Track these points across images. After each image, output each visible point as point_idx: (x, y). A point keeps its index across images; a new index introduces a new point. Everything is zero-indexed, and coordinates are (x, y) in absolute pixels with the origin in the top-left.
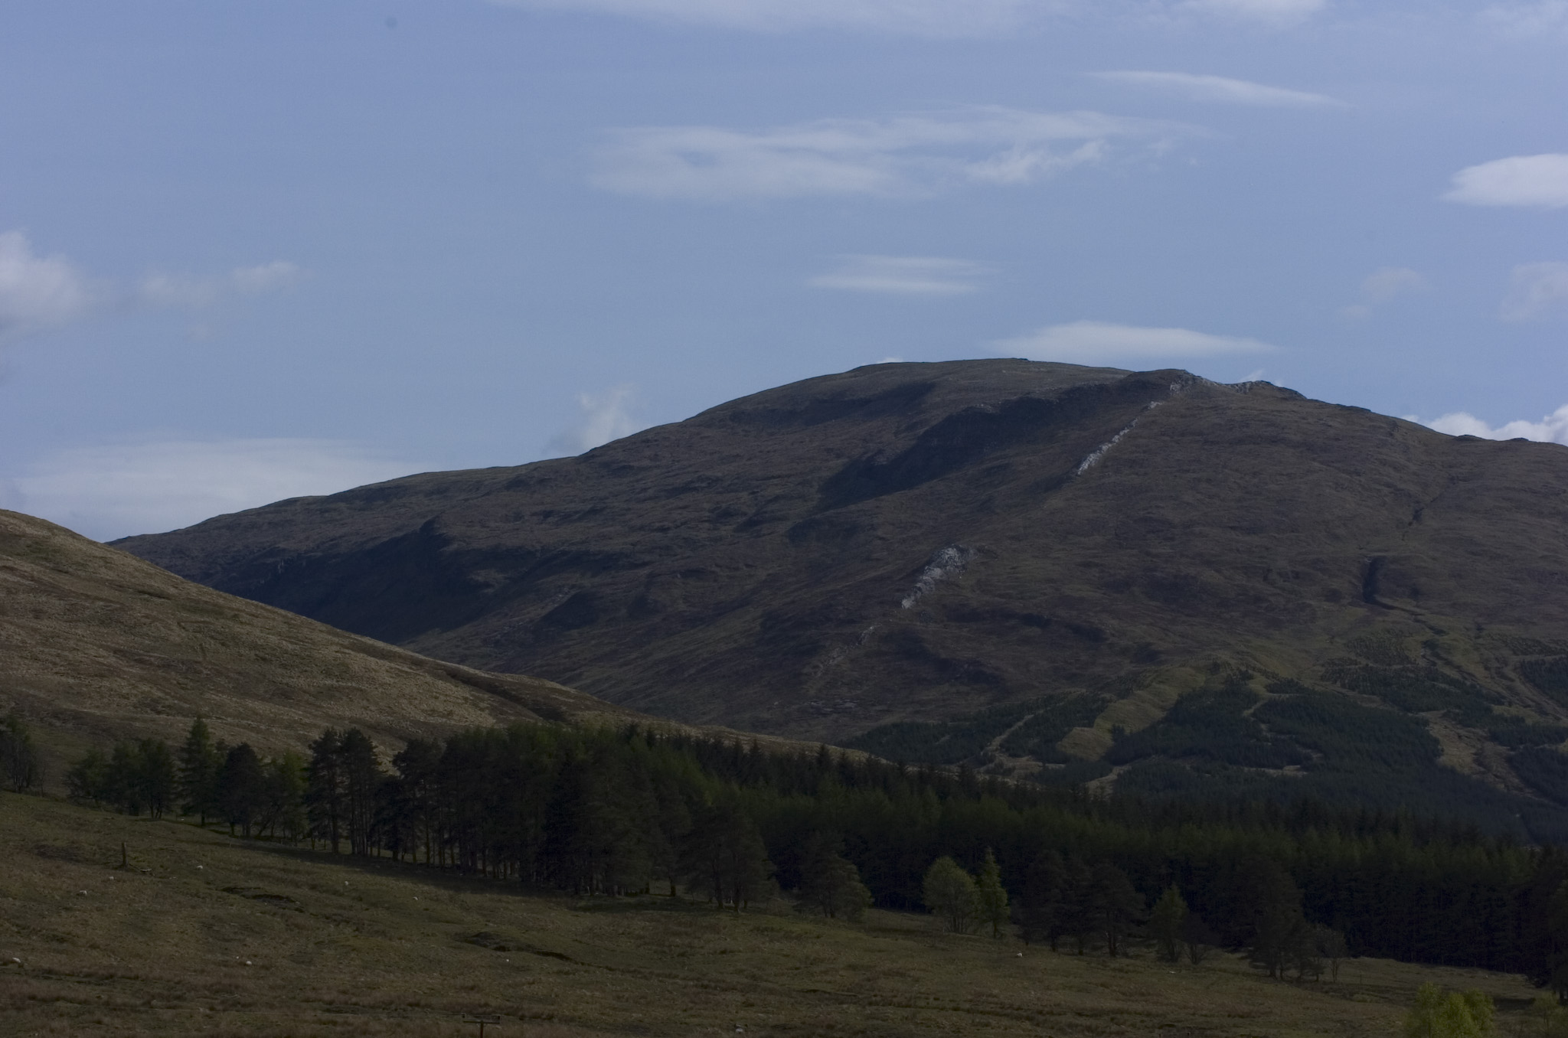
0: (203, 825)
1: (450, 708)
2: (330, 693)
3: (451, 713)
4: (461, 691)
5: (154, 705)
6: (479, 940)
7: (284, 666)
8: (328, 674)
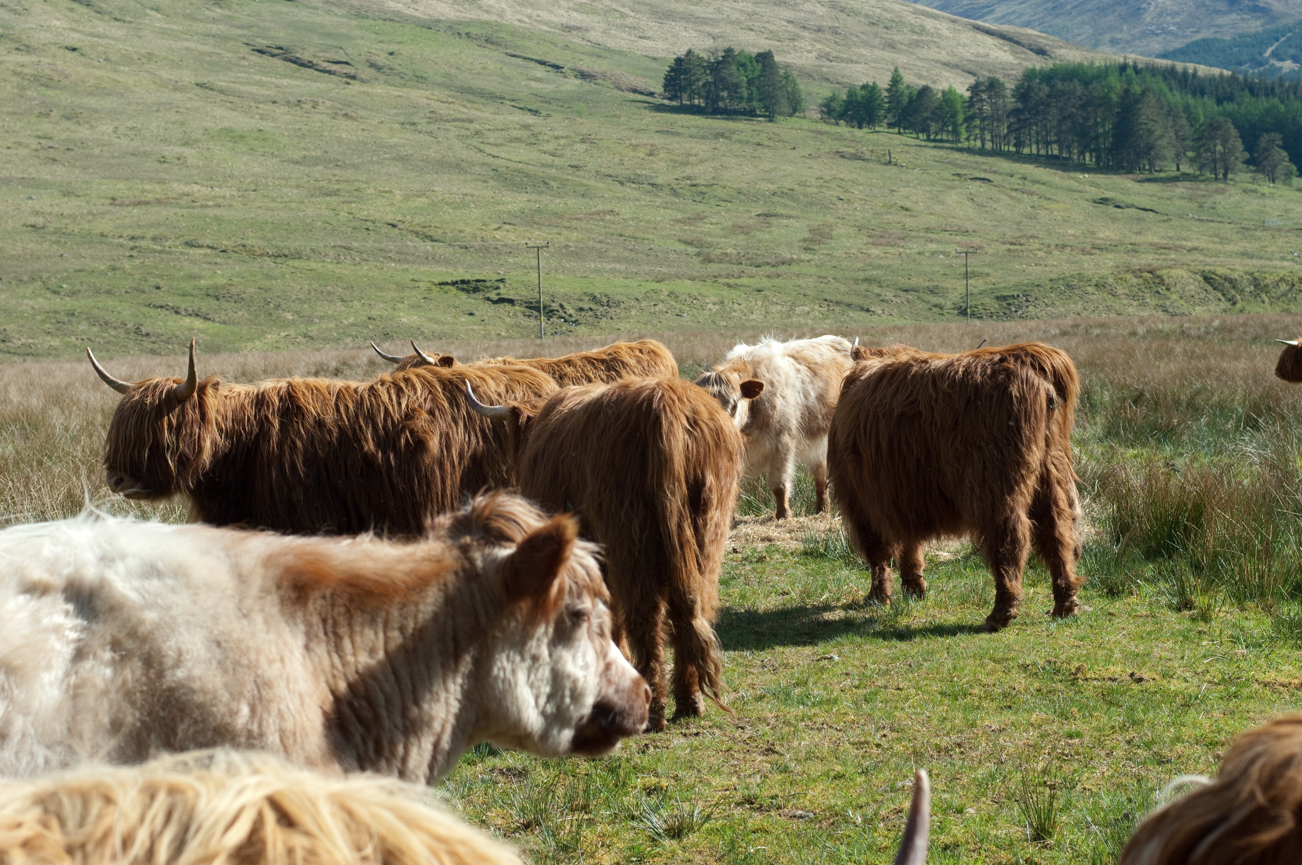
0: (899, 133)
1: (987, 51)
2: (917, 44)
3: (988, 55)
4: (989, 40)
5: (825, 56)
6: (1104, 201)
7: (886, 28)
8: (913, 32)
